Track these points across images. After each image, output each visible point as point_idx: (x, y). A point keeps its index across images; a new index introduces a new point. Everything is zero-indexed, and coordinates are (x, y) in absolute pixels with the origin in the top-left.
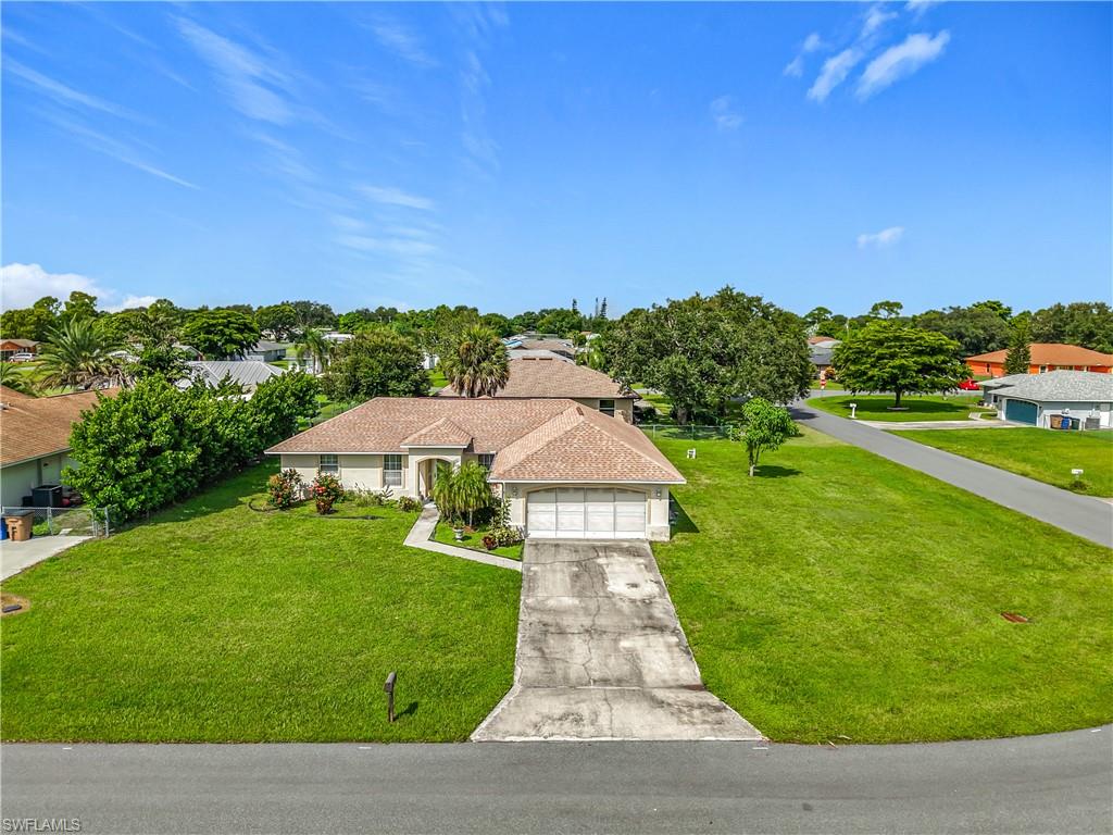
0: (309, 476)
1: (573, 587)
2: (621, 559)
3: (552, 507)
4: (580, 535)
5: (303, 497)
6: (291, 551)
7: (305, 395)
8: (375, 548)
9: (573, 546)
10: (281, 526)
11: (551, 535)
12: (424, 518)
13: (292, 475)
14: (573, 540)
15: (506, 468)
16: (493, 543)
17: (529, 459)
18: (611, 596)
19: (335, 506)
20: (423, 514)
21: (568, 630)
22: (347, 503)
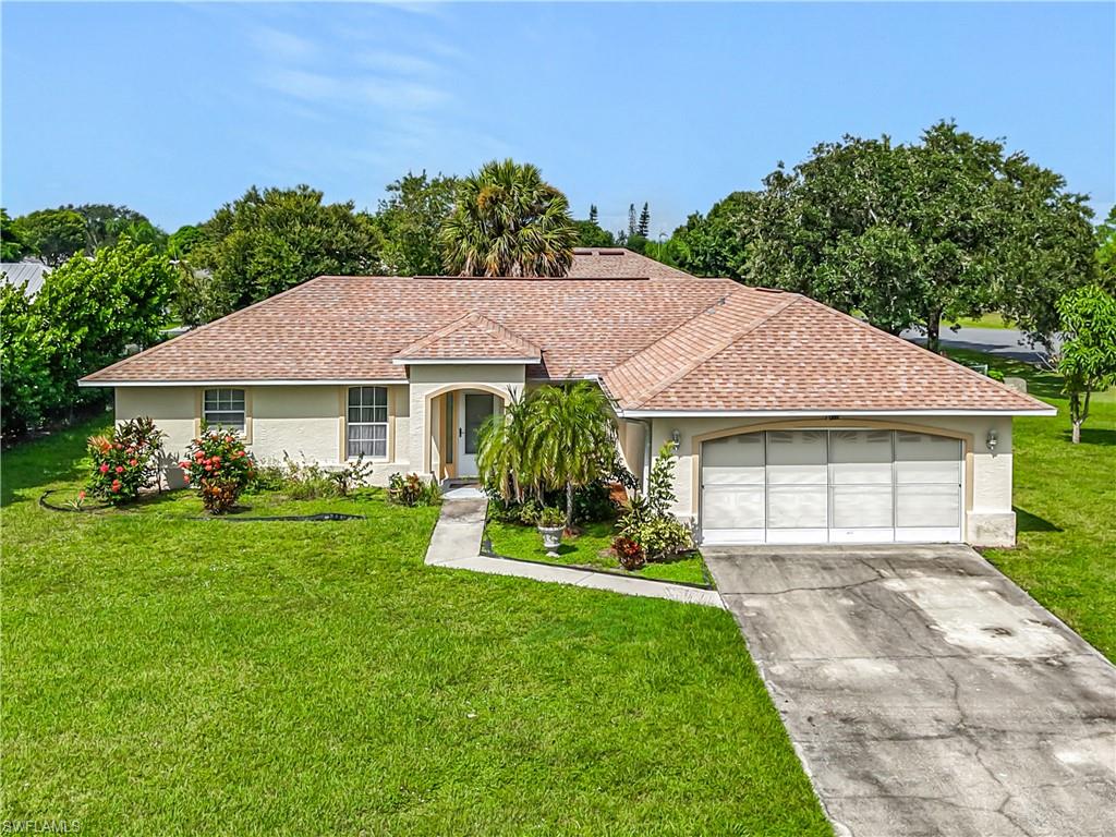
0: (180, 437)
1: (865, 637)
2: (935, 580)
3: (755, 476)
4: (819, 537)
5: (164, 485)
6: (164, 583)
7: (149, 296)
8: (362, 571)
9: (812, 558)
10: (126, 536)
11: (754, 538)
12: (451, 516)
13: (143, 433)
14: (805, 546)
15: (657, 387)
16: (638, 554)
17: (701, 369)
18: (962, 654)
19: (243, 499)
20: (446, 509)
21: (912, 731)
22: (266, 494)
